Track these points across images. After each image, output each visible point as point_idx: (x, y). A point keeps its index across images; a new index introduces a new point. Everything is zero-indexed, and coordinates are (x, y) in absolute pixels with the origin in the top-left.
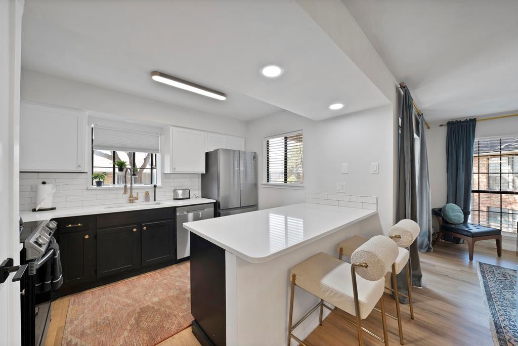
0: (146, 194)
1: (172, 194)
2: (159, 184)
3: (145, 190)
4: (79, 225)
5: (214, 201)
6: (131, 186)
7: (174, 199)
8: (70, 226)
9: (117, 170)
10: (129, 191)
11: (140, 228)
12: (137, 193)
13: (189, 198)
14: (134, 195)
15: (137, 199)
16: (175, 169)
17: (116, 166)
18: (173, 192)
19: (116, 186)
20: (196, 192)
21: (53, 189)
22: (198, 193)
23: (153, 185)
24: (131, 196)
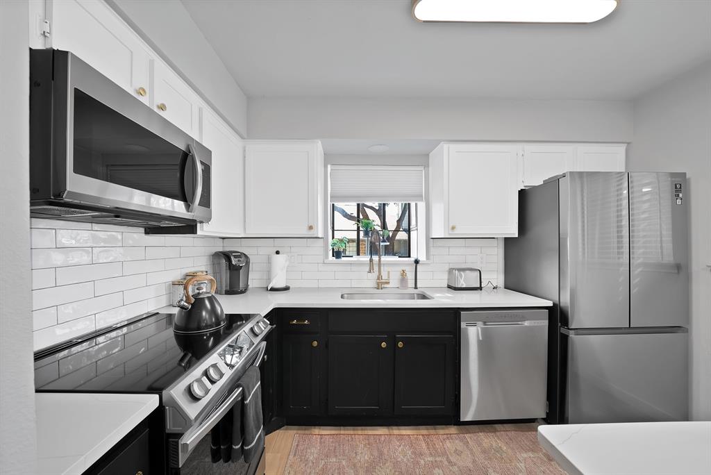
0: (402, 275)
1: (446, 276)
2: (422, 258)
3: (400, 268)
4: (306, 322)
5: (550, 304)
6: (380, 260)
7: (449, 287)
8: (295, 322)
9: (362, 234)
10: (376, 268)
11: (393, 343)
12: (389, 272)
13: (480, 288)
14: (385, 276)
15: (388, 283)
16: (453, 228)
17: (361, 229)
18: (447, 273)
19: (361, 259)
20: (495, 275)
21: (286, 261)
22: (498, 278)
23: (412, 259)
24: (379, 277)
